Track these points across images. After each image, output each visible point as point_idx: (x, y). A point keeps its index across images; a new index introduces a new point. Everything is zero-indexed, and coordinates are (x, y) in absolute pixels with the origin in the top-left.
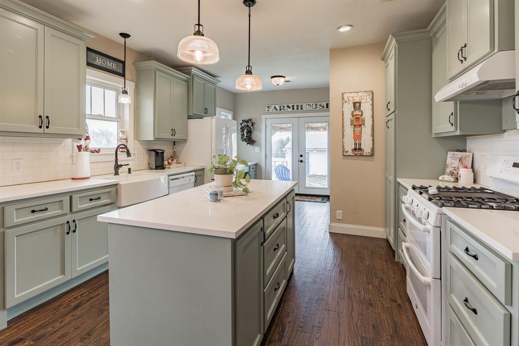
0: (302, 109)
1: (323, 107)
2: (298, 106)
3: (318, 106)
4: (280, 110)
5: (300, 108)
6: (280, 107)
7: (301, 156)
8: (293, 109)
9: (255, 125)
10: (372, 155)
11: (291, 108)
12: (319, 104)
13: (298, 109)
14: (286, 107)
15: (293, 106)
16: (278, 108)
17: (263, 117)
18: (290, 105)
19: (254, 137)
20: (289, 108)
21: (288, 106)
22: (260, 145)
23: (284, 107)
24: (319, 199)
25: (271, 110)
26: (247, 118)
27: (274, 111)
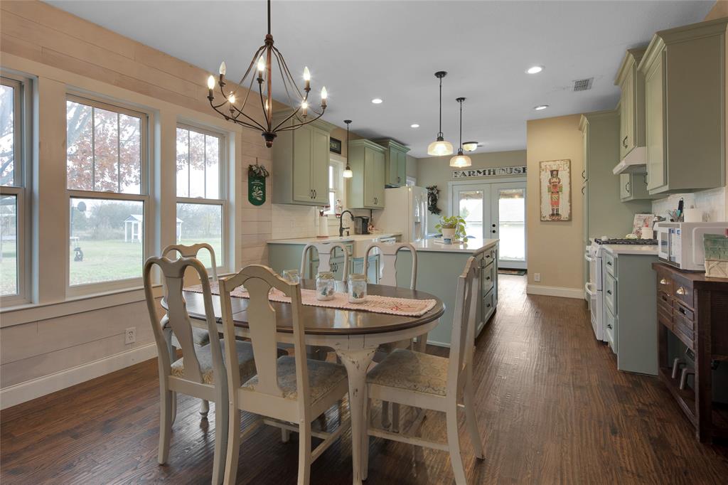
0: (494, 174)
1: (520, 172)
2: (489, 171)
3: (513, 170)
4: (470, 175)
5: (492, 173)
6: (469, 172)
7: (494, 226)
8: (484, 174)
9: (440, 193)
10: (570, 219)
11: (482, 173)
12: (514, 168)
13: (489, 174)
14: (476, 172)
15: (485, 171)
16: (467, 174)
17: (450, 184)
18: (481, 171)
19: (439, 205)
20: (480, 173)
21: (478, 171)
22: (446, 214)
23: (474, 172)
24: (516, 273)
25: (458, 176)
26: (432, 185)
27: (462, 177)
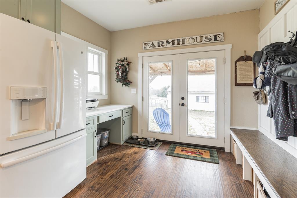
0: (183, 43)
1: (210, 40)
2: (178, 40)
3: (204, 39)
4: (159, 46)
5: (181, 43)
6: (158, 43)
7: (183, 98)
8: (173, 44)
9: (131, 65)
11: (171, 44)
12: (204, 36)
13: (178, 44)
14: (165, 42)
15: (173, 41)
16: (156, 45)
17: (140, 55)
18: (170, 41)
19: (130, 77)
20: (169, 43)
21: (167, 42)
22: (136, 87)
23: (163, 43)
25: (148, 47)
26: (122, 58)
27: (152, 48)
